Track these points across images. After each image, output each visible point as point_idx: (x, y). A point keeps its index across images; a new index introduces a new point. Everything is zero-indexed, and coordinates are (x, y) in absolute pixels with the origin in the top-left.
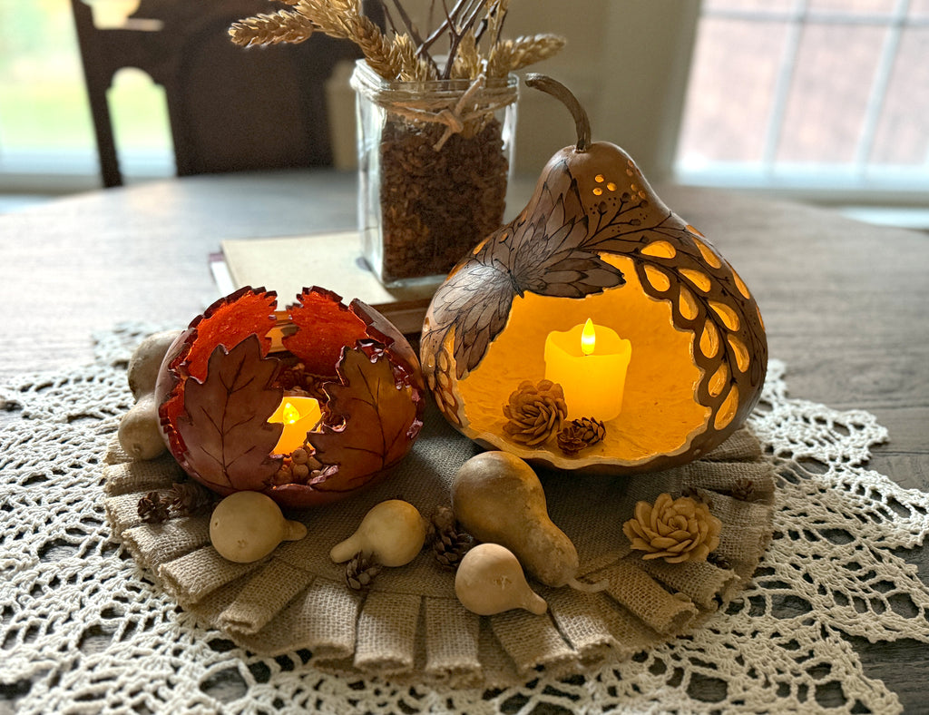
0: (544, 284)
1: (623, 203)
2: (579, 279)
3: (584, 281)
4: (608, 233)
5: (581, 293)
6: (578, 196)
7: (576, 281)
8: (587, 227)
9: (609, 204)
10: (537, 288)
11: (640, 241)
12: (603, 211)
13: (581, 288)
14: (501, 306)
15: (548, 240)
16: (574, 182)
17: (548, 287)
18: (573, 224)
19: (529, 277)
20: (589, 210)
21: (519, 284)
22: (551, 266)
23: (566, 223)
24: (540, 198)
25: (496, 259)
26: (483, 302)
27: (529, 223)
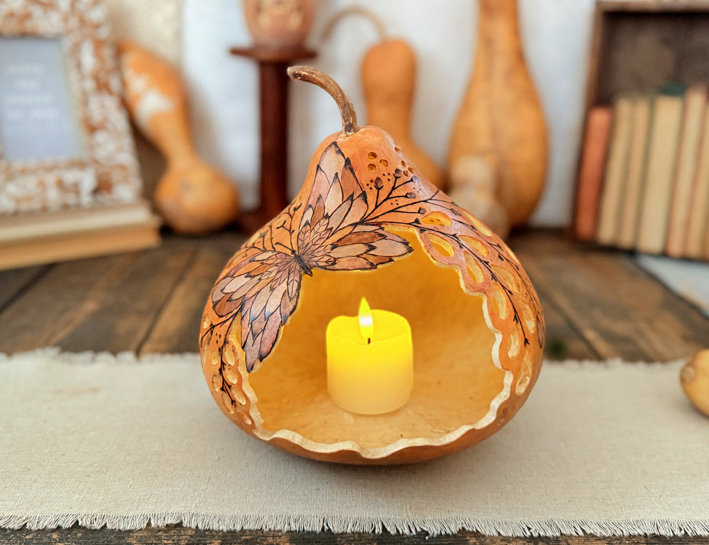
0: (332, 259)
1: (397, 178)
2: (368, 251)
3: (372, 252)
4: (387, 206)
5: (372, 264)
6: (354, 174)
7: (365, 253)
8: (366, 202)
9: (384, 179)
10: (325, 264)
11: (419, 212)
12: (379, 186)
13: (371, 259)
14: (290, 287)
15: (329, 218)
16: (348, 161)
17: (337, 261)
18: (352, 201)
19: (316, 254)
20: (365, 186)
21: (306, 262)
22: (338, 241)
23: (344, 200)
24: (315, 180)
25: (276, 244)
26: (270, 285)
27: (307, 205)
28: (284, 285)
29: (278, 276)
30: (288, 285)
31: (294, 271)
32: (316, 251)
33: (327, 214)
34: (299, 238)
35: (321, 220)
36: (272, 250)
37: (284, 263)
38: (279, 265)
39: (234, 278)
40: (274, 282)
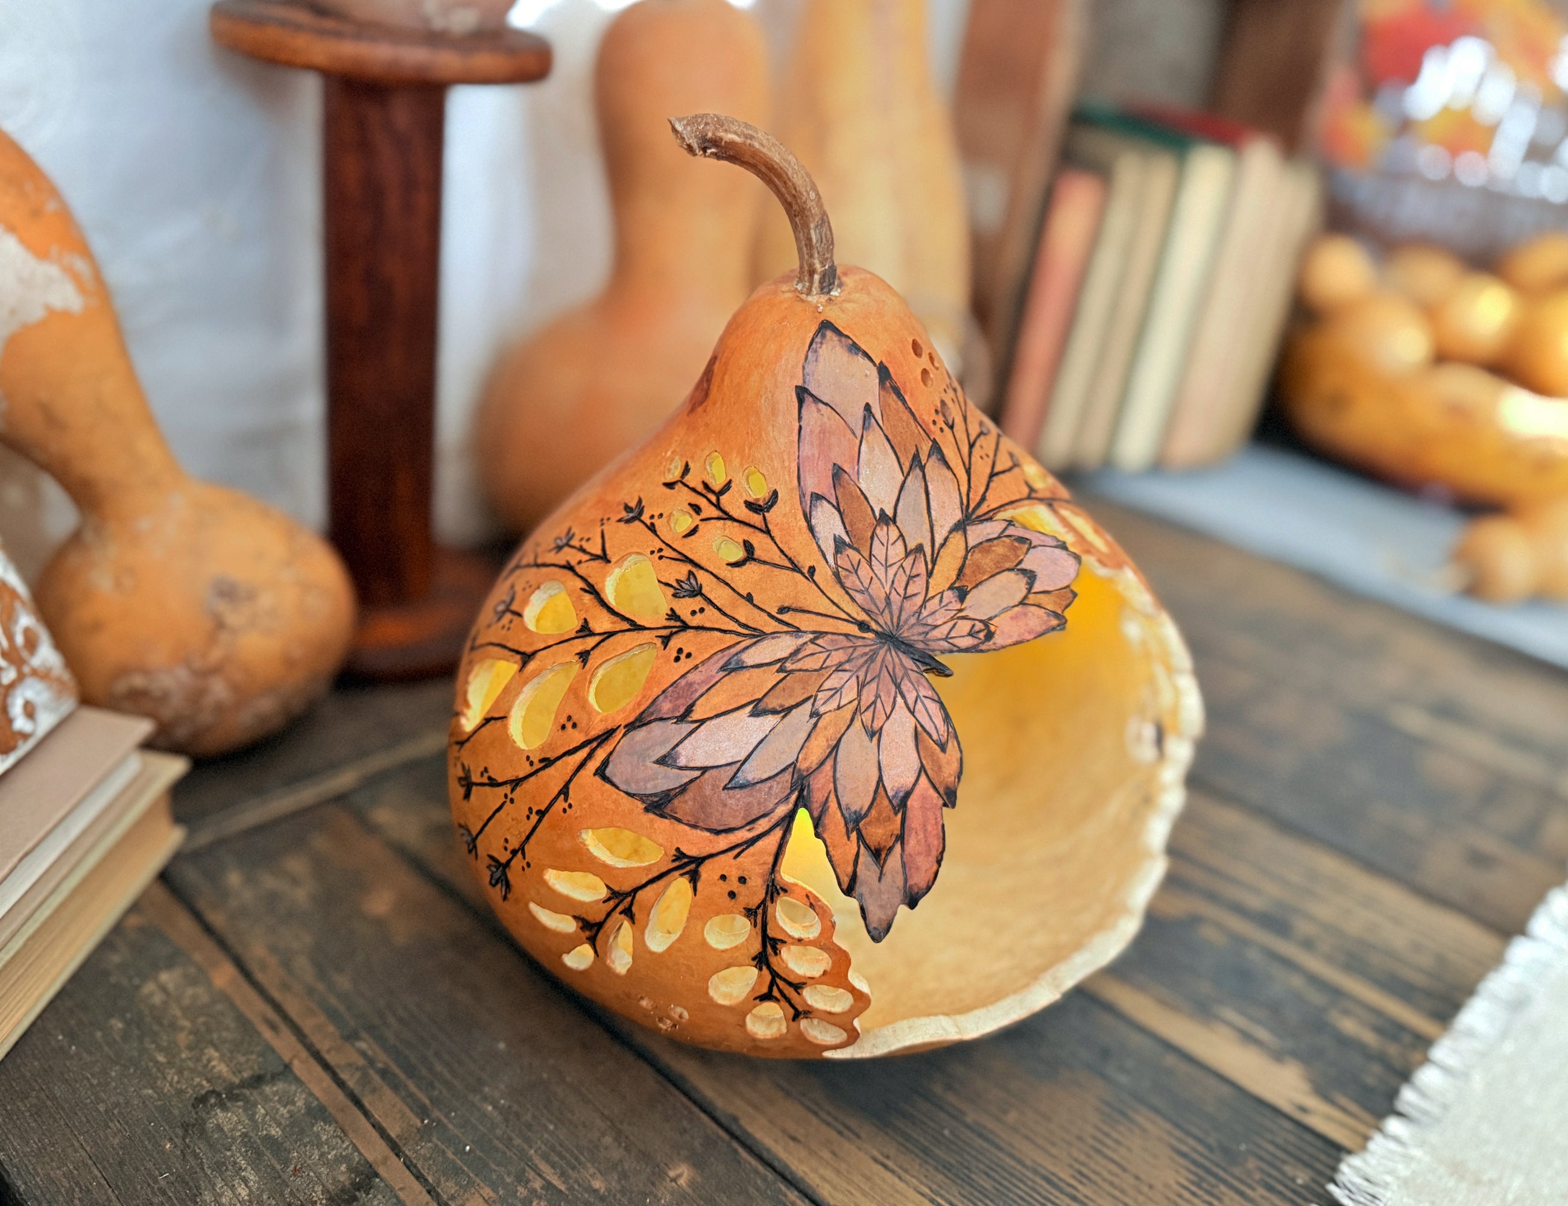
0: (979, 626)
1: (956, 392)
2: (1030, 585)
3: (1039, 587)
4: (980, 467)
5: (1055, 615)
6: (904, 402)
7: (1029, 591)
8: (949, 467)
9: (949, 401)
10: (970, 641)
12: (950, 422)
13: (1049, 604)
15: (894, 520)
16: (883, 372)
17: (992, 628)
18: (922, 468)
19: (930, 621)
20: (932, 426)
21: (920, 646)
22: (958, 578)
23: (906, 469)
24: (800, 428)
25: (782, 610)
26: (857, 724)
27: (802, 495)
28: (901, 713)
29: (868, 695)
30: (912, 713)
31: (906, 674)
32: (925, 613)
33: (882, 510)
34: (848, 584)
35: (878, 531)
36: (786, 629)
37: (862, 660)
38: (847, 666)
39: (702, 722)
40: (868, 715)
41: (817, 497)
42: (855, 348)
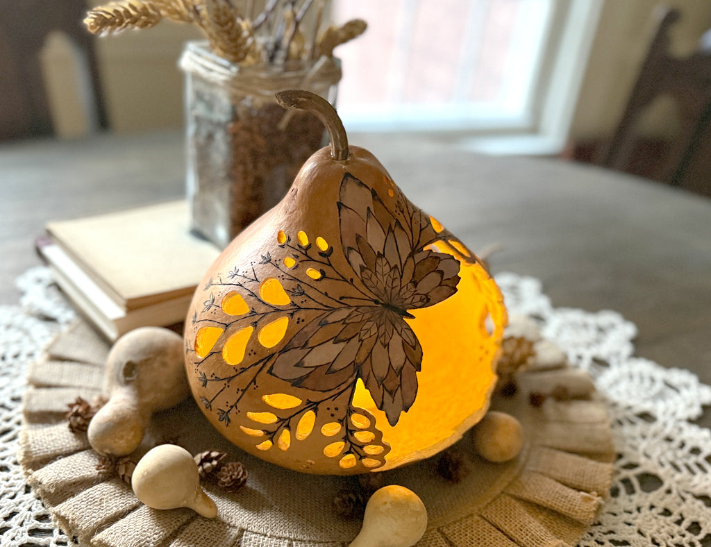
0: (424, 297)
2: (441, 277)
3: (445, 277)
4: (415, 227)
5: (453, 288)
6: (383, 204)
7: (441, 280)
8: (404, 230)
10: (420, 304)
11: (428, 223)
12: (402, 210)
13: (449, 283)
14: (404, 335)
15: (384, 256)
16: (374, 193)
17: (429, 297)
18: (393, 232)
19: (404, 297)
20: (395, 213)
21: (401, 308)
22: (413, 277)
23: (386, 233)
24: (340, 220)
25: (341, 298)
26: (378, 342)
27: (344, 249)
28: (396, 336)
29: (382, 330)
30: (401, 336)
31: (397, 320)
32: (401, 294)
33: (378, 252)
34: (368, 285)
35: (378, 261)
36: (343, 306)
37: (378, 316)
38: (371, 319)
39: (313, 348)
40: (383, 338)
41: (350, 249)
42: (361, 184)
